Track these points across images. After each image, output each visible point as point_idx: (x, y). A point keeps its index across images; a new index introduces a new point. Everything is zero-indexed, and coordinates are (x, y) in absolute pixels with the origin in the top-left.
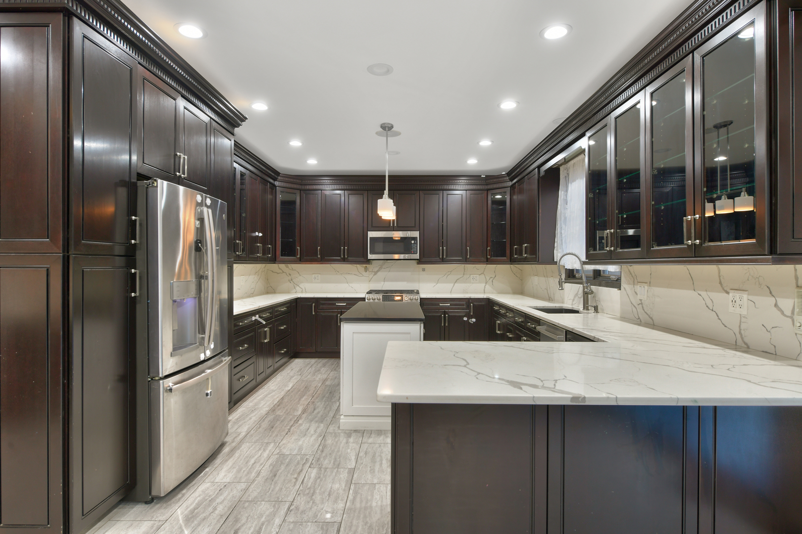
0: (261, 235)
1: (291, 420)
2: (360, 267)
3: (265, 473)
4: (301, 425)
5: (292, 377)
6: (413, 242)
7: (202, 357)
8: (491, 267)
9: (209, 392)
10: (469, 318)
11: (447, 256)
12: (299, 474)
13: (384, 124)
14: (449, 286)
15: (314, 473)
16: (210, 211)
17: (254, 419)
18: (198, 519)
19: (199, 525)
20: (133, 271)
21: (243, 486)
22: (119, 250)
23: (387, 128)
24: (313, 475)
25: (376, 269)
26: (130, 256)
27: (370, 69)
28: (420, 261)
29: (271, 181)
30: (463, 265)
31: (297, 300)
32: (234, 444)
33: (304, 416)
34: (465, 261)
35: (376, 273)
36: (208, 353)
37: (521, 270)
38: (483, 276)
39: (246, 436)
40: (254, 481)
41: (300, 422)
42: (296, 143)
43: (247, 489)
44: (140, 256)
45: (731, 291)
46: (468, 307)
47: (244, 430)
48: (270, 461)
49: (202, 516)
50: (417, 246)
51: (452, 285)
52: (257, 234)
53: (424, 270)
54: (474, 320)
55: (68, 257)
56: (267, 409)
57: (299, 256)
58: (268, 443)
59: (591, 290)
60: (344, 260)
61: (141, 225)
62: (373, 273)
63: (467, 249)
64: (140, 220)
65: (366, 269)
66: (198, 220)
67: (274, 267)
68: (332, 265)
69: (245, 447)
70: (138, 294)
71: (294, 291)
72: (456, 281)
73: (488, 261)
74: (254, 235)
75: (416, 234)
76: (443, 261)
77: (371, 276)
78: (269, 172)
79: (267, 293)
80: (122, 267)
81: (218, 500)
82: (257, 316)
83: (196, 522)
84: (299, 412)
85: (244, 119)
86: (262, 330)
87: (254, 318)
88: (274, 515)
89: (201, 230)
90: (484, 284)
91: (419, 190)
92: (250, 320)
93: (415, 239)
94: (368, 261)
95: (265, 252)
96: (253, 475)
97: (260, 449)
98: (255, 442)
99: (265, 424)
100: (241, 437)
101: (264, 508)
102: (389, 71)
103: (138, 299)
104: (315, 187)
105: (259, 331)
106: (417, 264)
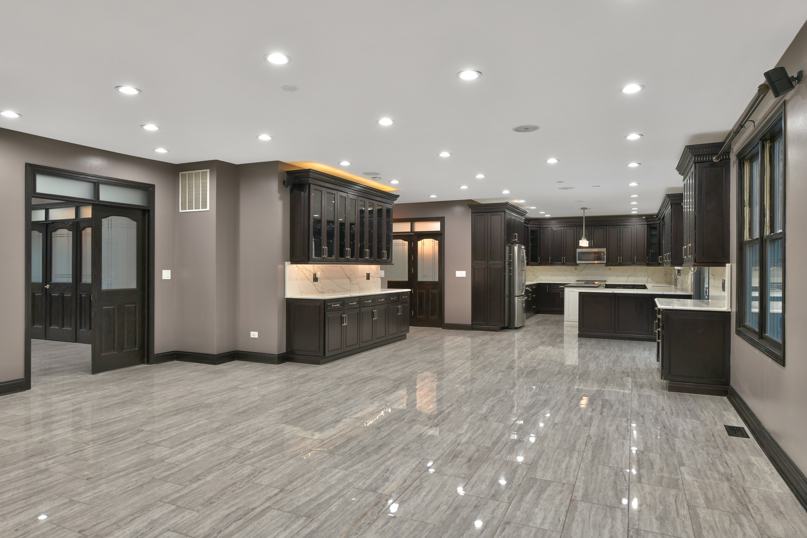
2: (572, 268)
6: (602, 254)
8: (650, 268)
11: (622, 261)
25: (582, 269)
26: (510, 264)
28: (607, 265)
29: (526, 225)
30: (633, 267)
34: (634, 264)
35: (581, 271)
38: (646, 273)
50: (604, 257)
51: (627, 278)
53: (610, 269)
57: (539, 262)
60: (563, 264)
63: (634, 258)
65: (576, 269)
68: (557, 267)
71: (536, 280)
72: (630, 276)
73: (648, 265)
75: (604, 250)
76: (621, 264)
77: (579, 273)
90: (647, 278)
91: (607, 226)
93: (603, 252)
94: (577, 265)
104: (548, 226)
106: (605, 266)
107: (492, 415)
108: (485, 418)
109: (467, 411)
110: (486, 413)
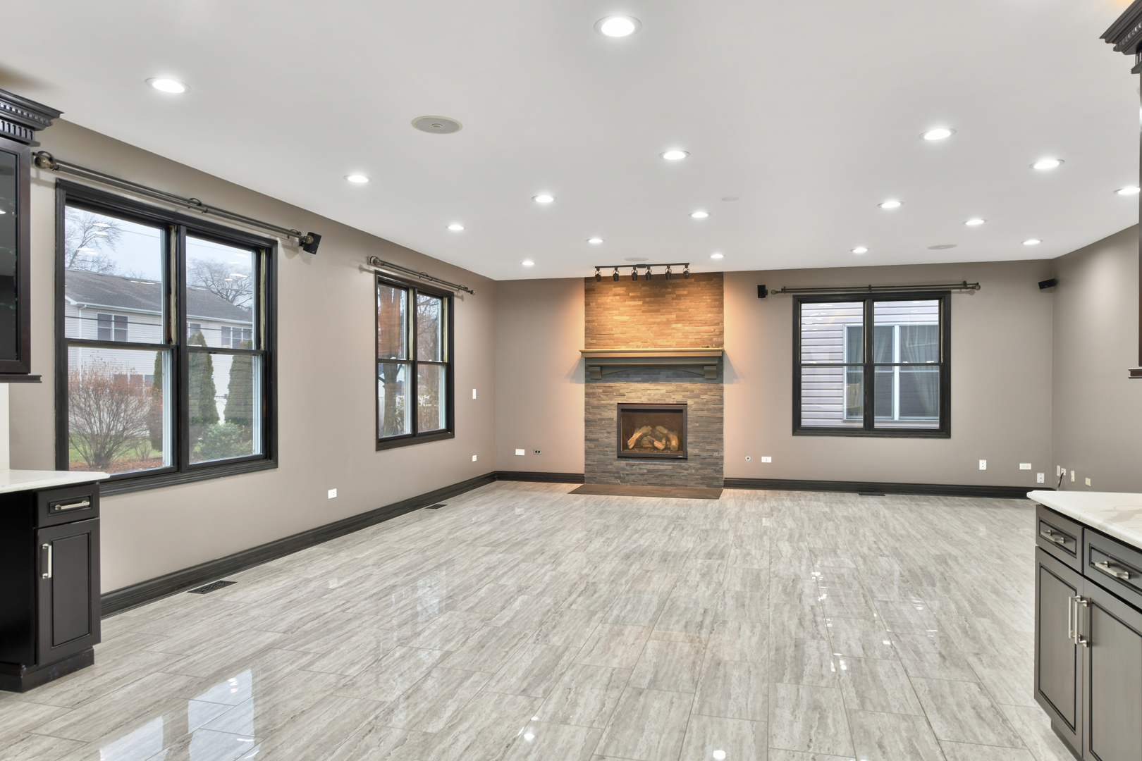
107: (510, 593)
108: (520, 590)
109: (545, 598)
110: (518, 597)
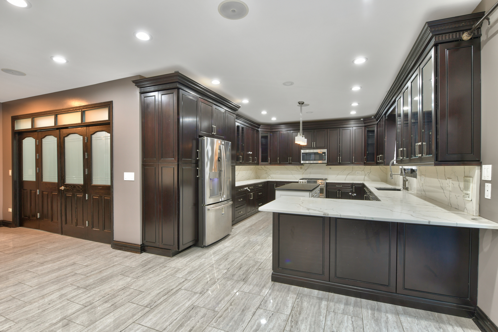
0: (251, 153)
1: (257, 230)
2: (298, 167)
3: (241, 245)
4: (260, 232)
5: (263, 215)
6: (323, 155)
7: (221, 200)
8: (368, 167)
9: (223, 213)
10: (352, 194)
12: (253, 247)
13: (299, 102)
14: (344, 177)
15: (259, 247)
16: (223, 146)
17: (243, 228)
18: (216, 254)
19: (216, 255)
20: (198, 168)
21: (233, 247)
22: (194, 161)
23: (301, 103)
24: (258, 248)
25: (306, 168)
26: (197, 163)
27: (284, 84)
28: (328, 164)
29: (257, 129)
30: (352, 166)
31: (268, 182)
32: (233, 235)
33: (263, 229)
34: (352, 163)
35: (306, 170)
36: (223, 199)
37: (386, 169)
38: (363, 172)
39: (238, 233)
40: (237, 247)
41: (260, 231)
42: (264, 113)
43: (234, 249)
44: (200, 163)
45: (447, 179)
46: (352, 188)
47: (238, 232)
48: (244, 242)
49: (218, 253)
50: (325, 157)
51: (346, 176)
52: (249, 153)
53: (330, 168)
54: (355, 194)
55: (179, 164)
56: (249, 226)
57: (269, 162)
58: (245, 237)
59: (406, 179)
60: (290, 164)
61: (200, 153)
62: (305, 170)
63: (353, 158)
64: (200, 151)
65: (301, 168)
66: (219, 150)
67: (259, 167)
68: (285, 166)
69: (237, 237)
70: (199, 176)
71: (268, 178)
72: (348, 174)
73: (365, 164)
74: (248, 153)
75: (325, 151)
76: (340, 164)
77: (304, 171)
78: (255, 125)
79: (256, 179)
80: (194, 167)
81: (224, 250)
82: (247, 187)
83: (215, 255)
84: (261, 228)
85: (239, 107)
86: (250, 193)
87: (245, 188)
88: (240, 257)
89: (220, 154)
90: (364, 176)
91: (327, 129)
92: (243, 189)
93: (324, 153)
94: (302, 164)
95: (253, 160)
96: (237, 245)
97: (242, 238)
98: (241, 236)
99: (246, 231)
100: (236, 233)
101: (238, 254)
102: (292, 84)
103: (199, 178)
105: (248, 194)
106: (326, 165)
